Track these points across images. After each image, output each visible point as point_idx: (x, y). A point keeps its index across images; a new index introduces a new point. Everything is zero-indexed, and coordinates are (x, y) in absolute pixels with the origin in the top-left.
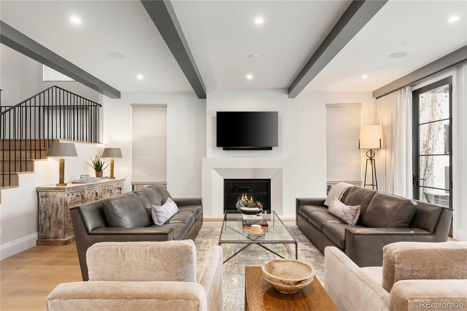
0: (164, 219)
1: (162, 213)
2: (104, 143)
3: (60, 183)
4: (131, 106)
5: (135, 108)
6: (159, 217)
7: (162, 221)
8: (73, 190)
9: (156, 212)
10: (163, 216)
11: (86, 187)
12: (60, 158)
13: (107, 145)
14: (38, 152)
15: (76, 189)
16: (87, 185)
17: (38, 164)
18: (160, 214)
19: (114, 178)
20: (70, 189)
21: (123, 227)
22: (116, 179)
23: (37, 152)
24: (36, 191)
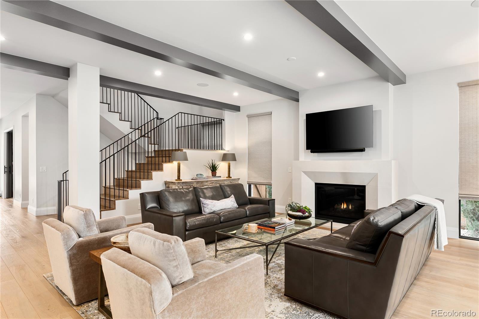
0: (209, 210)
1: (208, 205)
2: (226, 150)
3: (178, 179)
4: (247, 117)
5: (250, 118)
6: (204, 208)
7: (206, 211)
8: (183, 184)
9: (202, 203)
10: (208, 207)
11: (195, 183)
12: (178, 162)
13: (229, 151)
14: (167, 158)
15: (185, 184)
16: (196, 182)
17: (166, 166)
18: (205, 206)
19: (231, 177)
20: (180, 184)
21: (167, 210)
22: (232, 178)
23: (163, 158)
24: (164, 183)
